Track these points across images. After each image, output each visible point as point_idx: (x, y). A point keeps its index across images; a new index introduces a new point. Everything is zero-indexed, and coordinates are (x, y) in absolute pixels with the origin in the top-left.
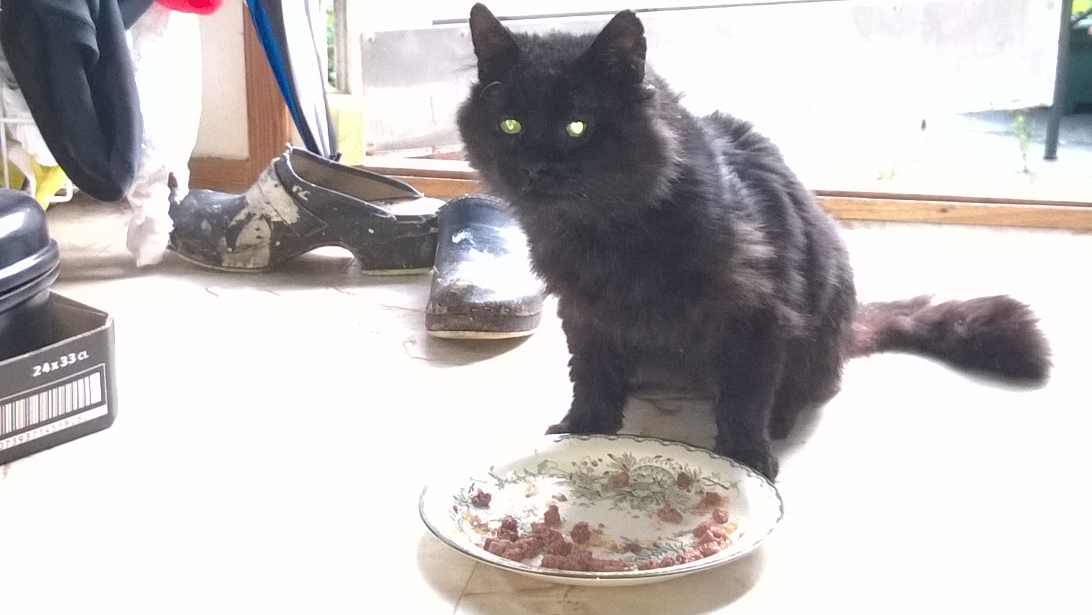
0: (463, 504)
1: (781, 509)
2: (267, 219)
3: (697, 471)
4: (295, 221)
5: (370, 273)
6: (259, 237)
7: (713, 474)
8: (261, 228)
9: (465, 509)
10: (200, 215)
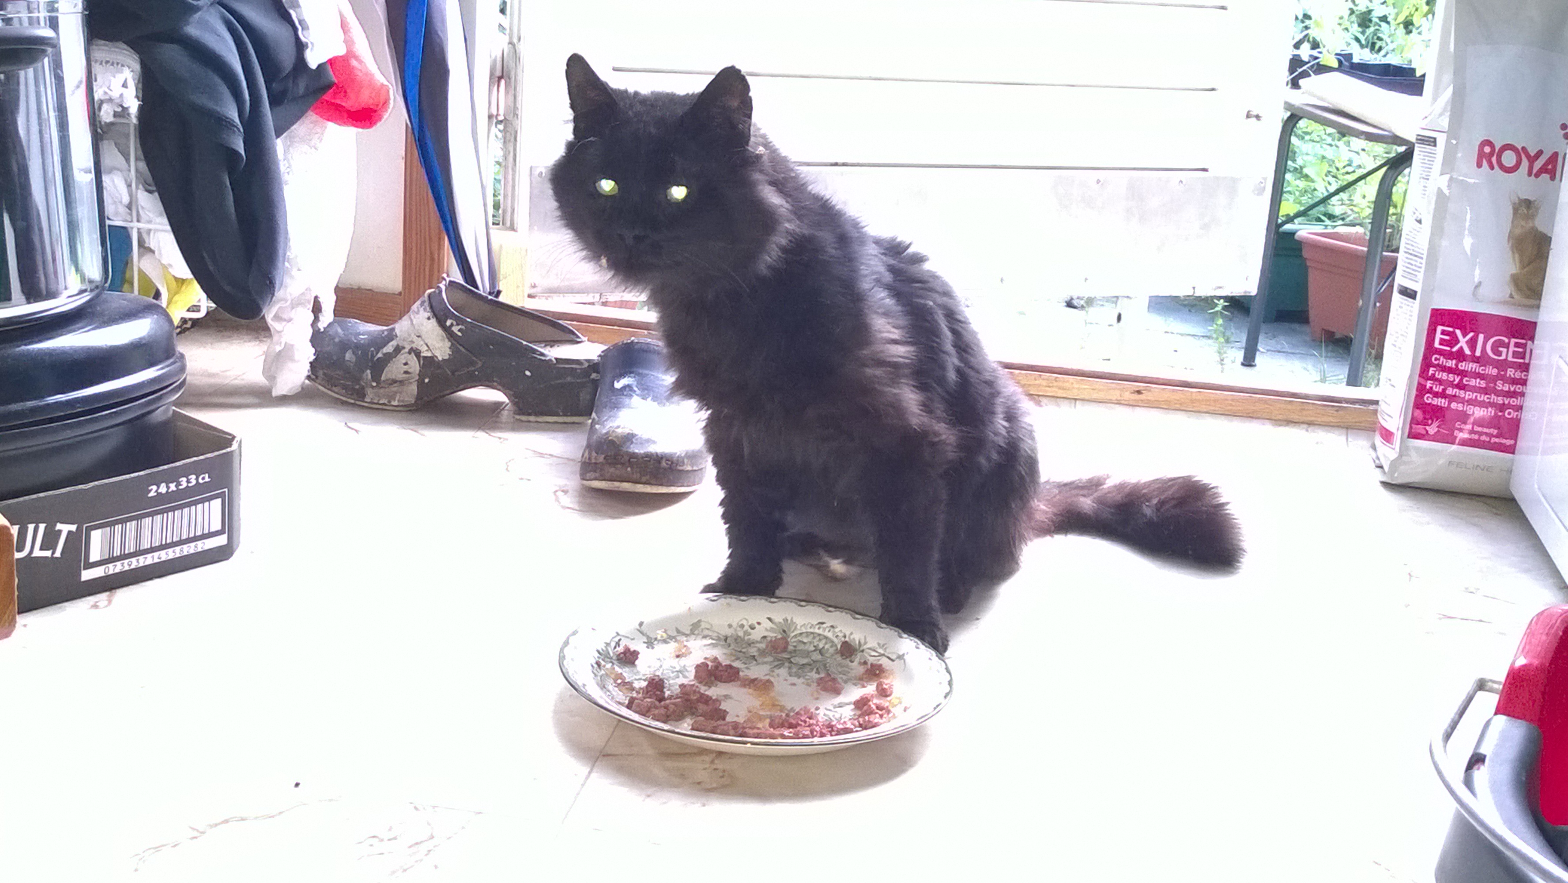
0: (607, 659)
1: (950, 683)
2: (418, 353)
3: (862, 641)
4: (447, 357)
5: (524, 418)
6: (406, 372)
7: (879, 644)
8: (409, 362)
9: (609, 666)
10: (344, 346)
